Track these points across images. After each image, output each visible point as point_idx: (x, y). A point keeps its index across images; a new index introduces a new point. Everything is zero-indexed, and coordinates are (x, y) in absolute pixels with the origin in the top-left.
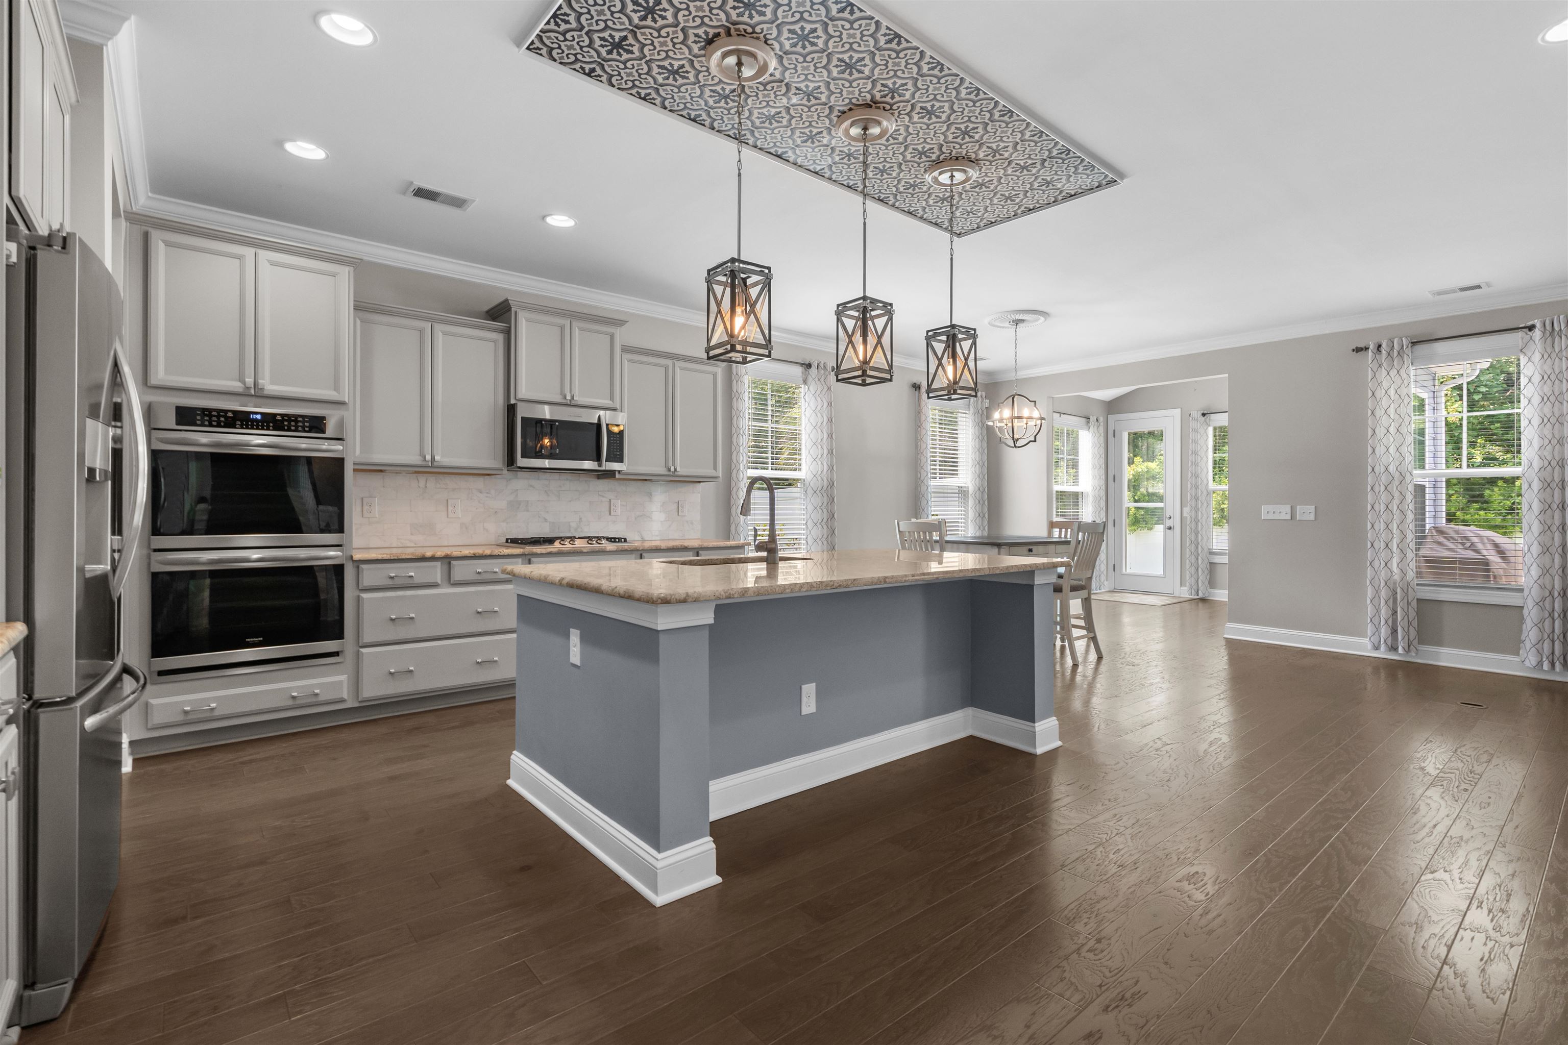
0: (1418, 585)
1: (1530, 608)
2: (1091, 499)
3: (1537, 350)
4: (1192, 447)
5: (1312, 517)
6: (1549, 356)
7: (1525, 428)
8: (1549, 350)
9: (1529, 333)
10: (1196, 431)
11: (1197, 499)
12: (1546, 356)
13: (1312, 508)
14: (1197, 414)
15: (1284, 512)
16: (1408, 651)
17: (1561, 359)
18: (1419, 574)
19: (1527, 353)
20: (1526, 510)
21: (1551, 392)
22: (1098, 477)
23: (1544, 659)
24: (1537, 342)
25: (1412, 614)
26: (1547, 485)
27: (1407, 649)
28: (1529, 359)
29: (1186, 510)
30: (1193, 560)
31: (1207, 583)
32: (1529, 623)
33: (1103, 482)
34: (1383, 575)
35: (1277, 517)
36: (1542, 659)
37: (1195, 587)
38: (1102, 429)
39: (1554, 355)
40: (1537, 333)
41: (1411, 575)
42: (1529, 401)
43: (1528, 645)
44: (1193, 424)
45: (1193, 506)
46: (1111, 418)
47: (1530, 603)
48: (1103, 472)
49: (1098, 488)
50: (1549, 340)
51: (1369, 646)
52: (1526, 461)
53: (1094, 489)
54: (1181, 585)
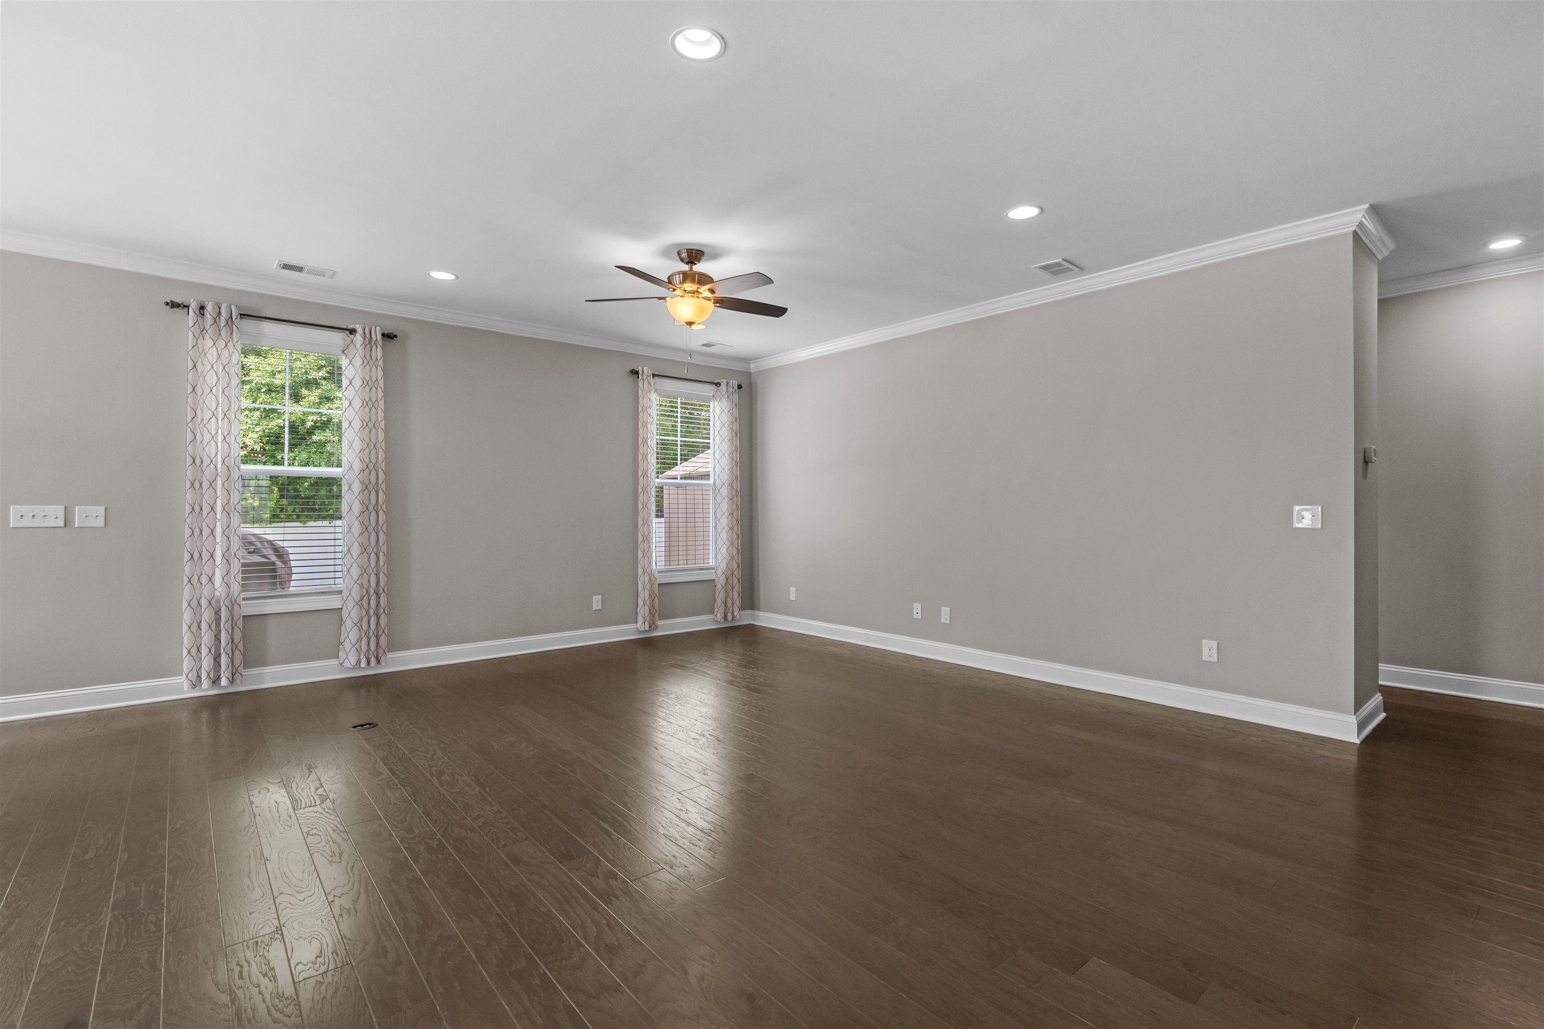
0: (244, 599)
1: (350, 608)
3: (358, 354)
5: (100, 522)
6: (368, 362)
7: (346, 430)
8: (368, 358)
9: (350, 336)
12: (366, 362)
13: (100, 510)
15: (53, 515)
16: (232, 681)
17: (377, 368)
18: (244, 587)
19: (349, 355)
20: (346, 511)
21: (369, 399)
23: (362, 657)
24: (358, 347)
25: (238, 635)
26: (365, 487)
27: (231, 679)
28: (350, 362)
32: (349, 624)
34: (206, 592)
35: (37, 523)
36: (360, 658)
39: (371, 363)
40: (358, 338)
41: (236, 588)
42: (350, 403)
43: (347, 645)
47: (351, 603)
50: (368, 347)
51: (186, 686)
52: (346, 463)
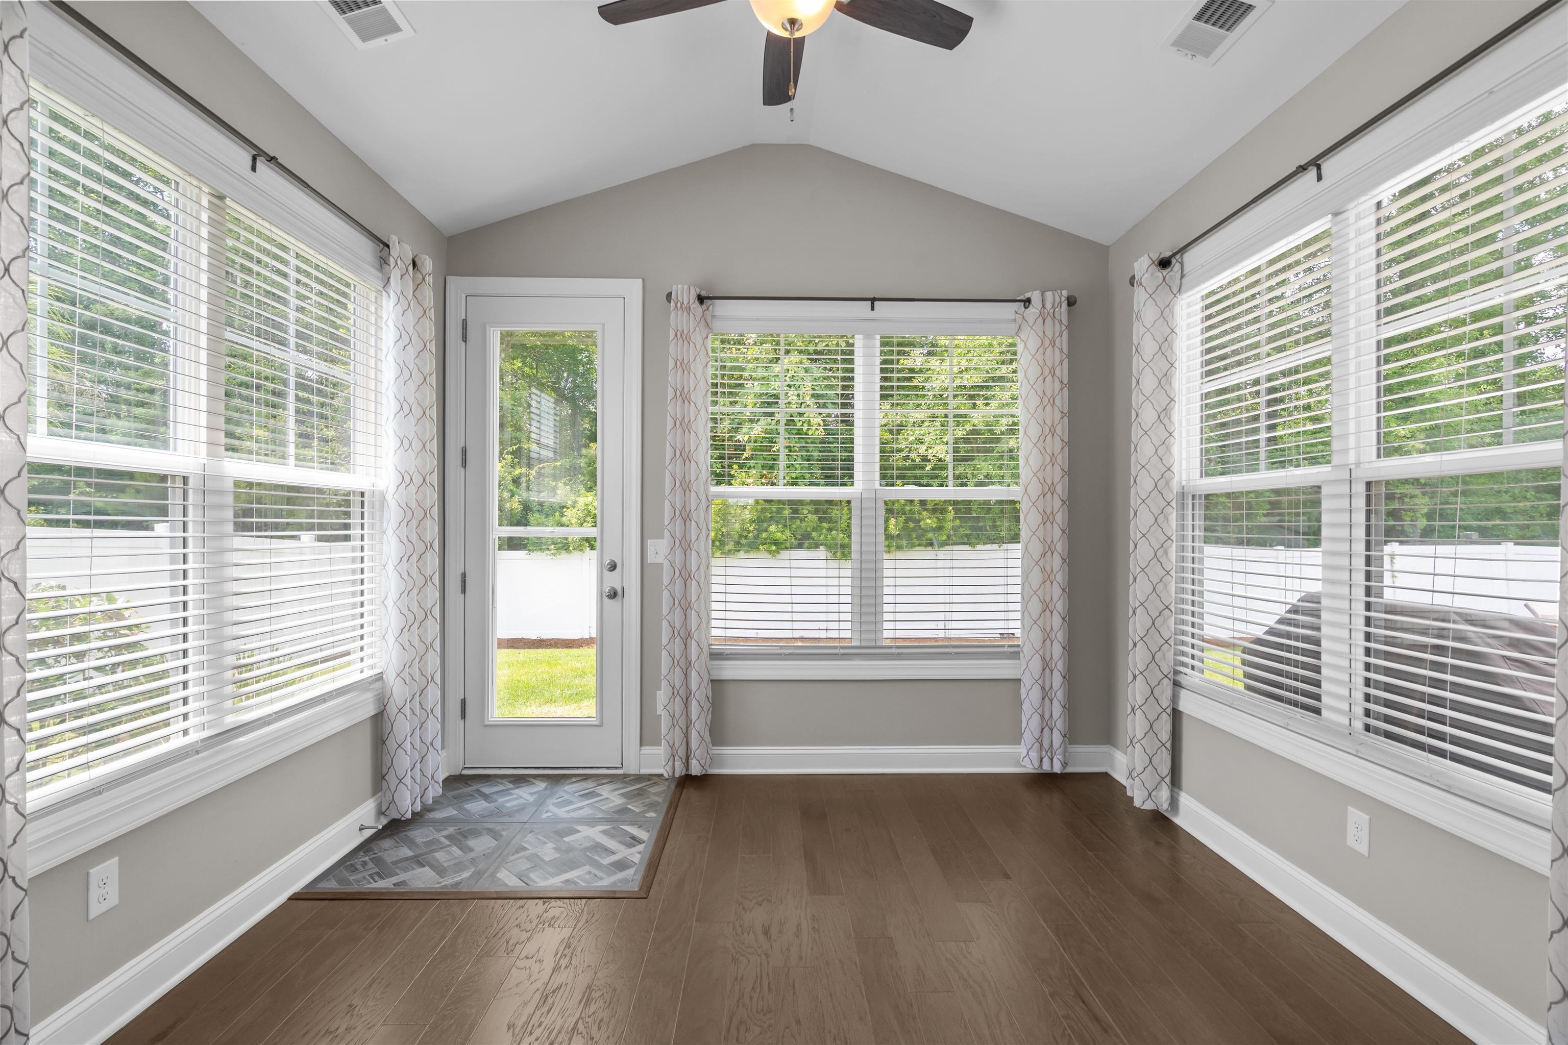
2: (393, 514)
4: (674, 379)
10: (684, 337)
11: (686, 518)
14: (686, 294)
22: (417, 445)
29: (659, 549)
30: (678, 681)
31: (707, 738)
33: (433, 463)
37: (682, 752)
38: (428, 295)
44: (676, 320)
45: (678, 535)
46: (458, 286)
48: (431, 430)
49: (418, 480)
53: (405, 479)
54: (641, 745)
